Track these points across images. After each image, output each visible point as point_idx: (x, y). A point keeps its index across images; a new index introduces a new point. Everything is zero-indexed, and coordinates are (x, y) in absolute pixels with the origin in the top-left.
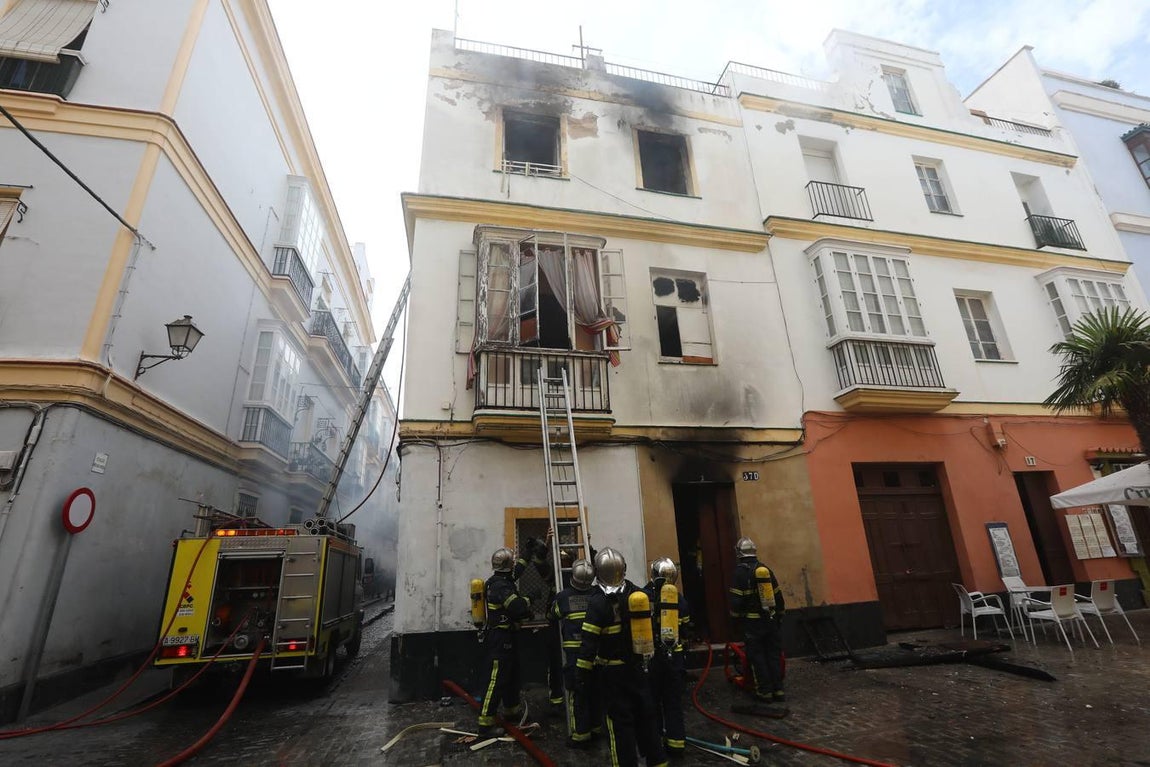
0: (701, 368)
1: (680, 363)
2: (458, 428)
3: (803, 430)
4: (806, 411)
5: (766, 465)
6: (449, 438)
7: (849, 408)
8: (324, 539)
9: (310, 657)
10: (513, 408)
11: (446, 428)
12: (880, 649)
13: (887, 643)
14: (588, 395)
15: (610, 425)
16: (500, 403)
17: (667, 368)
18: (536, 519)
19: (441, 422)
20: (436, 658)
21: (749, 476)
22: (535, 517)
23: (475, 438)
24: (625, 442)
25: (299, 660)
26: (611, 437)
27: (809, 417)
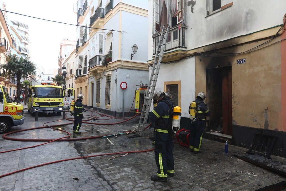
3: (282, 25)
21: (240, 61)
22: (169, 84)
24: (192, 56)
26: (187, 55)
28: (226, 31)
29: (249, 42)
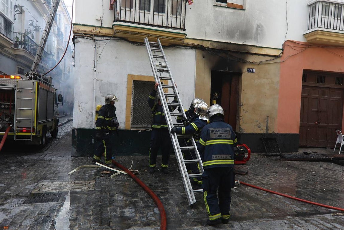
0: (236, 11)
1: (225, 7)
2: (105, 31)
3: (283, 50)
4: (286, 40)
5: (260, 66)
6: (100, 36)
7: (310, 40)
8: (36, 83)
9: (33, 136)
10: (134, 23)
11: (98, 30)
12: (294, 154)
13: (298, 152)
14: (174, 19)
15: (184, 37)
16: (128, 19)
17: (218, 9)
18: (143, 81)
19: (96, 27)
20: (93, 140)
21: (250, 70)
22: (142, 80)
23: (114, 37)
24: (191, 47)
25: (28, 137)
26: (184, 43)
27: (288, 43)
28: (237, 34)
29: (259, 55)
